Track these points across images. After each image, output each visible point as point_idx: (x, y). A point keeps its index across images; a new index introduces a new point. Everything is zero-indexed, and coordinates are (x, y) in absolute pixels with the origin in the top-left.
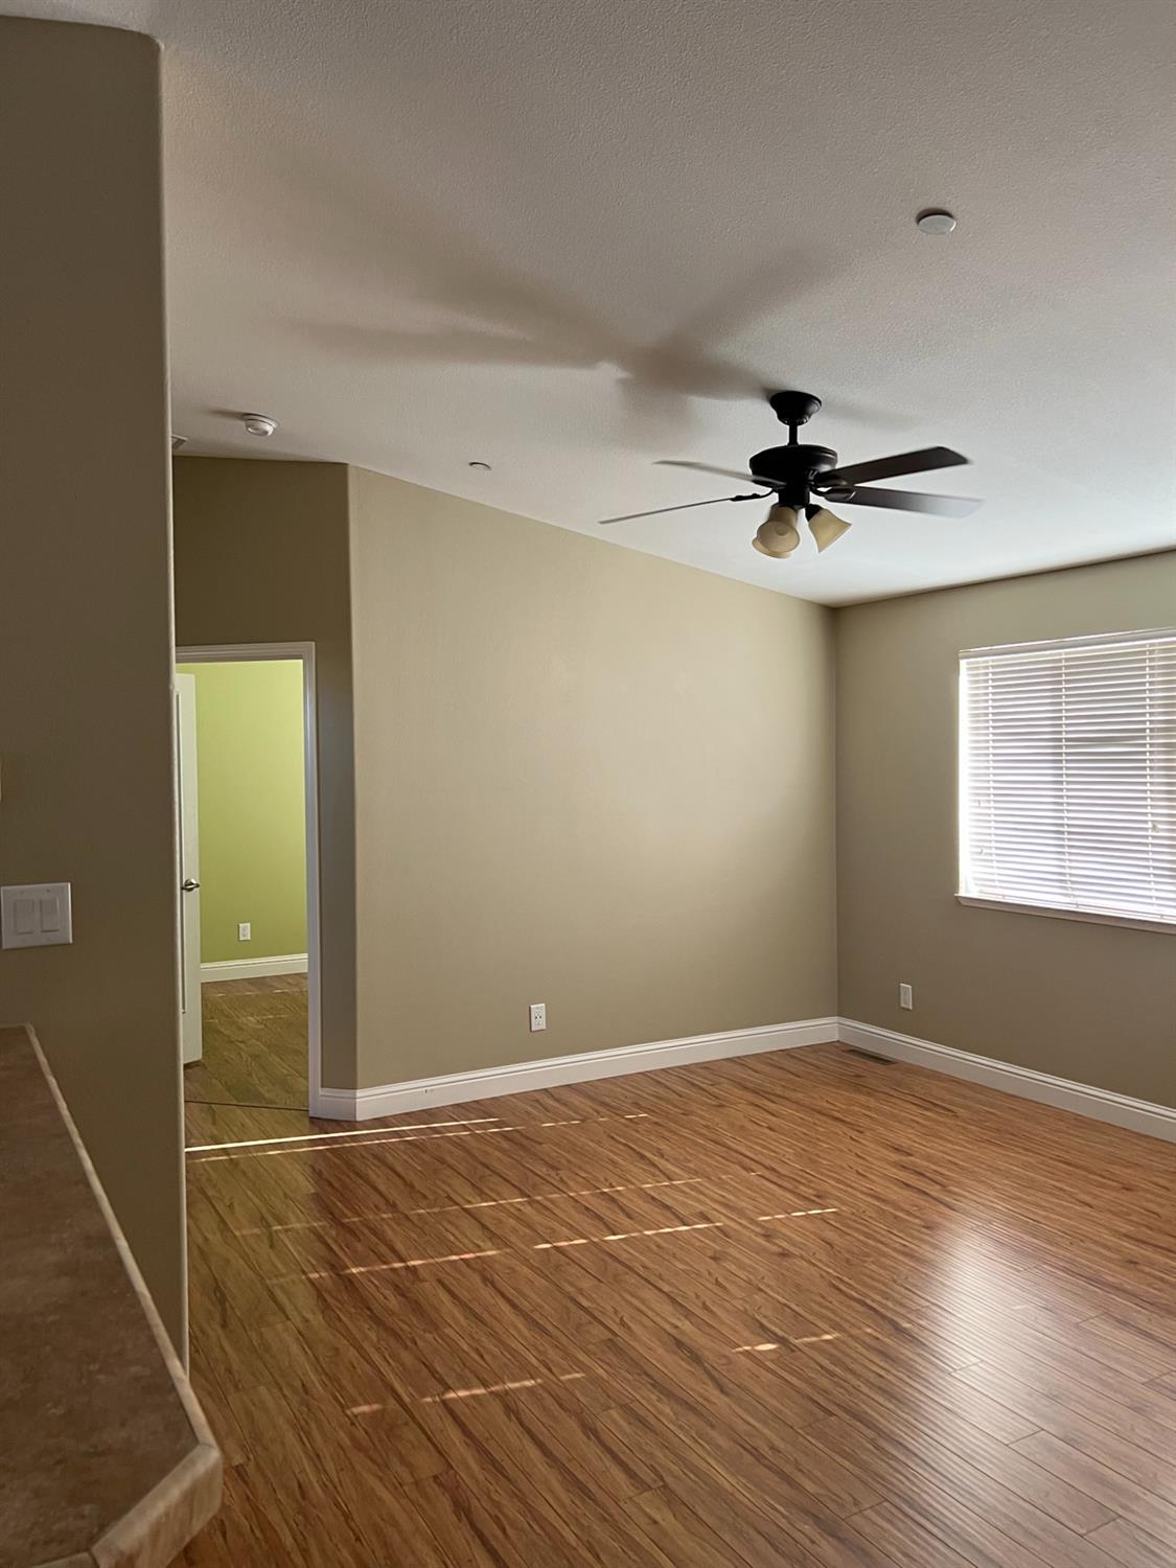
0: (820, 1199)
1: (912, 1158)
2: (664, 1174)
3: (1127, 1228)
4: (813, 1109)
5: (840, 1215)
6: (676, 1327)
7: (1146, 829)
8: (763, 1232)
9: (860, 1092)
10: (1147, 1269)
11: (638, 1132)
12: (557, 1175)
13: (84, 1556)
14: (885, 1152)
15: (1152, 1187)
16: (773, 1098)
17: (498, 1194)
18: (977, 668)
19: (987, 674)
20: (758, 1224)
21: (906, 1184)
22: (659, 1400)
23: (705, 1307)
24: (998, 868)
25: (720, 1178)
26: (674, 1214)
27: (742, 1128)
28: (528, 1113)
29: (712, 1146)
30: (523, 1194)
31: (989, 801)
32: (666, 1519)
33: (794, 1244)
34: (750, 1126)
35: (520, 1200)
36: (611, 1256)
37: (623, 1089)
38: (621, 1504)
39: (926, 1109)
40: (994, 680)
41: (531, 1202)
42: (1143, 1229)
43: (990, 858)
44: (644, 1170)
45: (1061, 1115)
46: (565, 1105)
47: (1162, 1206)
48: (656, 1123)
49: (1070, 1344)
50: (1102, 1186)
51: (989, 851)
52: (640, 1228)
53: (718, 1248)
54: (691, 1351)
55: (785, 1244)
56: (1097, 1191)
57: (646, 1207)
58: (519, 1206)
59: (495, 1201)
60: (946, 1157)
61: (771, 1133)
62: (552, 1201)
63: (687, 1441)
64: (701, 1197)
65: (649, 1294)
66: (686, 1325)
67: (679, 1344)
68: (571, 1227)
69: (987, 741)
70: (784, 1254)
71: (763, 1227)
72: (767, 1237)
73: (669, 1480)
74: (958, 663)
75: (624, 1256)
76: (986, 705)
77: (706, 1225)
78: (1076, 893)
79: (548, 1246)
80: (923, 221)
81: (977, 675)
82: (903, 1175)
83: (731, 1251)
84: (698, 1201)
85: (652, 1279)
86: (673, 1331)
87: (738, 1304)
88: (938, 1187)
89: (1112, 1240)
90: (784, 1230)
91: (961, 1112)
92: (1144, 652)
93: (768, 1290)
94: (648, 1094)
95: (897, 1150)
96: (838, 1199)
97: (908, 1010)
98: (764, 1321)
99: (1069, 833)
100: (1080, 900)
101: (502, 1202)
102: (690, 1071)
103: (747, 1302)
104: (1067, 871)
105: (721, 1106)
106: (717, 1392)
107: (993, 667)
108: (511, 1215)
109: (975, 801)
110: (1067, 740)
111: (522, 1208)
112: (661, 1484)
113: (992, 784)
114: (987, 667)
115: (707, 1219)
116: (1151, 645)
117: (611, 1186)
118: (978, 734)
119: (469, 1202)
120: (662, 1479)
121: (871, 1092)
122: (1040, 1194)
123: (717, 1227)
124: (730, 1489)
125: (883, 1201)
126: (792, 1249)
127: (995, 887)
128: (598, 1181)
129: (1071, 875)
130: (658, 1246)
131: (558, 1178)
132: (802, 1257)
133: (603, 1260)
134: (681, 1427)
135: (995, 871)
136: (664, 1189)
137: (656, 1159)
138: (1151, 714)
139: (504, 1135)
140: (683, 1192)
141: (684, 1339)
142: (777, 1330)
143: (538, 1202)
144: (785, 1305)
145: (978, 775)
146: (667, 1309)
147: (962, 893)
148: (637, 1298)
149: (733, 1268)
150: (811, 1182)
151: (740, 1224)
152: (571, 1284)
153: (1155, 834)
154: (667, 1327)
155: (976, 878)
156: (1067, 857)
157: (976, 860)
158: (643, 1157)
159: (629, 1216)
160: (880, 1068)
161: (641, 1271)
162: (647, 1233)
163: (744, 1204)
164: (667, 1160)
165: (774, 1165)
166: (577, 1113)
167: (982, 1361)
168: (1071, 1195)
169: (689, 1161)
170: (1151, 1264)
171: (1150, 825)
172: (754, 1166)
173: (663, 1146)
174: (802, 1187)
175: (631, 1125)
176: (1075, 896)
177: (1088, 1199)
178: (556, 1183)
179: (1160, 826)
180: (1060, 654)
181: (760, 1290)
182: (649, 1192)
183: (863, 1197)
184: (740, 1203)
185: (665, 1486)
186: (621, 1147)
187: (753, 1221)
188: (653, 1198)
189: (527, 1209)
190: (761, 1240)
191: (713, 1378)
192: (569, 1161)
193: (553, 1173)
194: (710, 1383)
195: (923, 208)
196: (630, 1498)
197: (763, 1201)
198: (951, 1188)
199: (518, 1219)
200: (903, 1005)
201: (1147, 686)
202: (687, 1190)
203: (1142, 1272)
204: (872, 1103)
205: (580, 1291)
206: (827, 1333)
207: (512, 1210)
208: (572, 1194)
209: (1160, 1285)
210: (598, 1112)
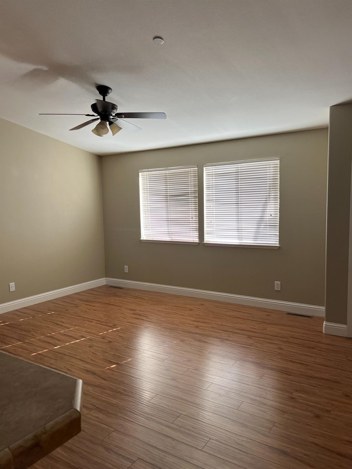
0: (115, 326)
1: (136, 311)
2: (66, 327)
3: (194, 319)
4: (105, 303)
5: (122, 329)
6: (85, 367)
7: (190, 219)
8: (102, 337)
9: (116, 297)
10: (201, 328)
11: (53, 317)
12: (30, 333)
13: (72, 410)
14: (129, 311)
15: (196, 309)
16: (92, 302)
17: (11, 342)
18: (144, 175)
19: (147, 177)
20: (100, 336)
21: (137, 318)
22: (87, 387)
23: (92, 360)
24: (152, 231)
25: (84, 326)
26: (73, 337)
27: (86, 311)
28: (13, 318)
29: (78, 318)
30: (21, 341)
31: (149, 213)
32: (101, 416)
33: (112, 339)
34: (88, 310)
35: (20, 343)
36: (58, 352)
37: (44, 306)
38: (86, 415)
39: (136, 299)
40: (149, 179)
41: (25, 343)
42: (197, 319)
43: (149, 228)
44: (59, 327)
45: (170, 295)
46: (25, 313)
47: (200, 313)
48: (58, 314)
49: (189, 348)
50: (185, 310)
51: (149, 227)
52: (64, 343)
53: (90, 344)
54: (92, 372)
55: (109, 339)
56: (184, 312)
57: (64, 337)
58: (21, 345)
59: (11, 344)
60: (145, 310)
61: (95, 311)
62: (32, 341)
63: (99, 395)
64: (80, 332)
65: (73, 360)
66: (88, 366)
67: (88, 371)
68: (41, 347)
69: (148, 196)
70: (110, 342)
71: (101, 336)
72: (103, 338)
73: (97, 406)
74: (139, 174)
75: (62, 352)
76: (147, 186)
77: (84, 339)
78: (172, 236)
79: (35, 354)
80: (155, 40)
81: (144, 177)
82: (135, 316)
83: (94, 344)
84: (79, 333)
85: (73, 356)
86: (85, 368)
87: (101, 357)
88: (146, 318)
89: (191, 322)
90: (108, 336)
91: (145, 298)
92: (188, 172)
93: (109, 352)
94: (52, 306)
95: (132, 310)
96: (120, 325)
97: (127, 273)
98: (110, 360)
99: (170, 221)
100: (173, 238)
101: (14, 344)
102: (64, 298)
103: (103, 356)
104: (170, 231)
105: (77, 306)
106: (104, 381)
107: (149, 175)
108: (19, 348)
109: (144, 213)
110: (169, 195)
111: (22, 345)
112: (95, 407)
113: (149, 208)
114: (147, 175)
115: (84, 337)
116: (190, 170)
117: (50, 334)
118: (145, 194)
119: (2, 347)
120: (95, 406)
121: (120, 297)
122: (171, 315)
123: (88, 339)
124: (115, 403)
125: (132, 323)
126: (112, 340)
127: (151, 236)
128: (45, 333)
129: (171, 232)
130: (72, 347)
131: (31, 334)
132: (115, 341)
133: (55, 354)
134: (96, 392)
135: (151, 232)
136: (68, 331)
137: (61, 324)
138: (191, 188)
139: (7, 325)
140: (74, 331)
141: (89, 370)
142: (114, 361)
143: (26, 342)
144: (115, 354)
145: (145, 206)
146: (81, 363)
147: (142, 239)
148: (70, 362)
149: (96, 348)
150: (110, 322)
151: (94, 336)
152: (47, 363)
153: (192, 220)
154: (82, 367)
155: (146, 234)
156: (170, 227)
157: (146, 229)
158: (57, 324)
159: (59, 341)
160: (120, 290)
161: (68, 354)
162: (67, 344)
163: (94, 331)
164: (65, 323)
165: (99, 320)
166: (30, 315)
167: (170, 357)
168: (178, 314)
169: (73, 323)
170: (202, 326)
171: (191, 218)
172: (93, 321)
173: (63, 320)
174: (108, 324)
175: (50, 316)
176: (172, 237)
177: (182, 314)
178: (31, 336)
179: (193, 218)
180: (167, 172)
181: (107, 352)
182: (63, 333)
183: (127, 323)
184: (92, 331)
185: (97, 407)
186: (49, 322)
187: (98, 335)
188: (65, 335)
189: (24, 345)
190: (102, 340)
191: (101, 377)
192: (33, 329)
193: (29, 333)
194: (100, 379)
195: (156, 35)
196: (88, 413)
197: (99, 329)
198: (149, 317)
199: (21, 348)
200: (125, 272)
201: (190, 181)
202: (75, 331)
203: (200, 328)
204: (122, 299)
205: (51, 364)
206: (129, 359)
207: (18, 346)
208: (38, 338)
209: (204, 330)
210: (38, 314)
